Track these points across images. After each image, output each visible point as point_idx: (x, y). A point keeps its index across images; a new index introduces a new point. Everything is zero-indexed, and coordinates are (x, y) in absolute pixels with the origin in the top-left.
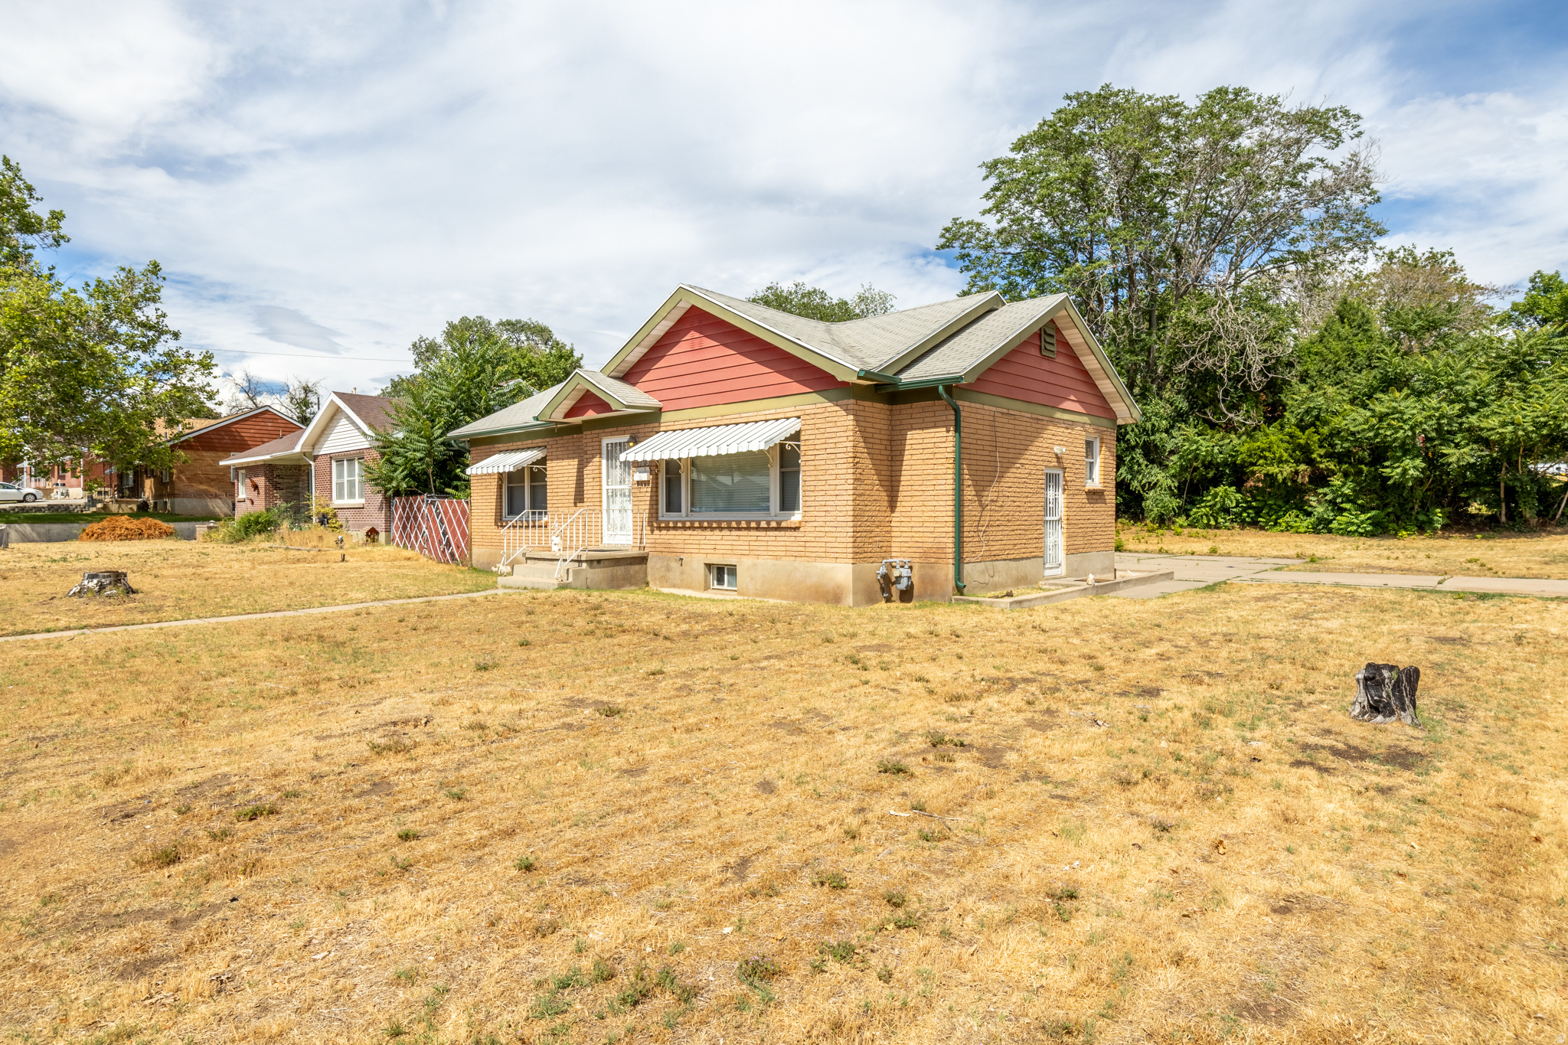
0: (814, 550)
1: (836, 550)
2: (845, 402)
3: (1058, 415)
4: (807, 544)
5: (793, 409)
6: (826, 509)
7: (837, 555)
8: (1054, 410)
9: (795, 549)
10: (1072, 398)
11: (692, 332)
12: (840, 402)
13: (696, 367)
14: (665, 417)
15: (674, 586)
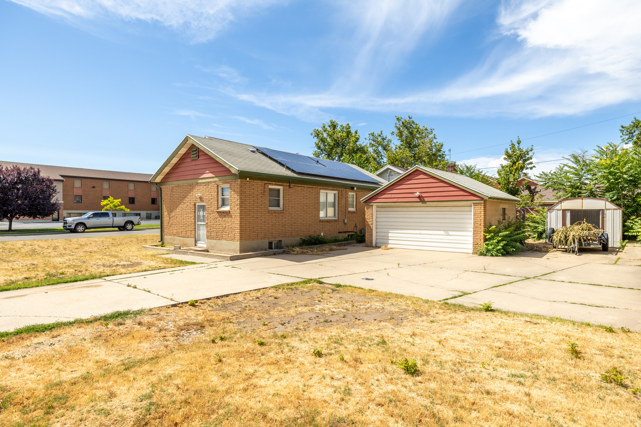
3: (200, 181)
8: (197, 180)
10: (207, 172)
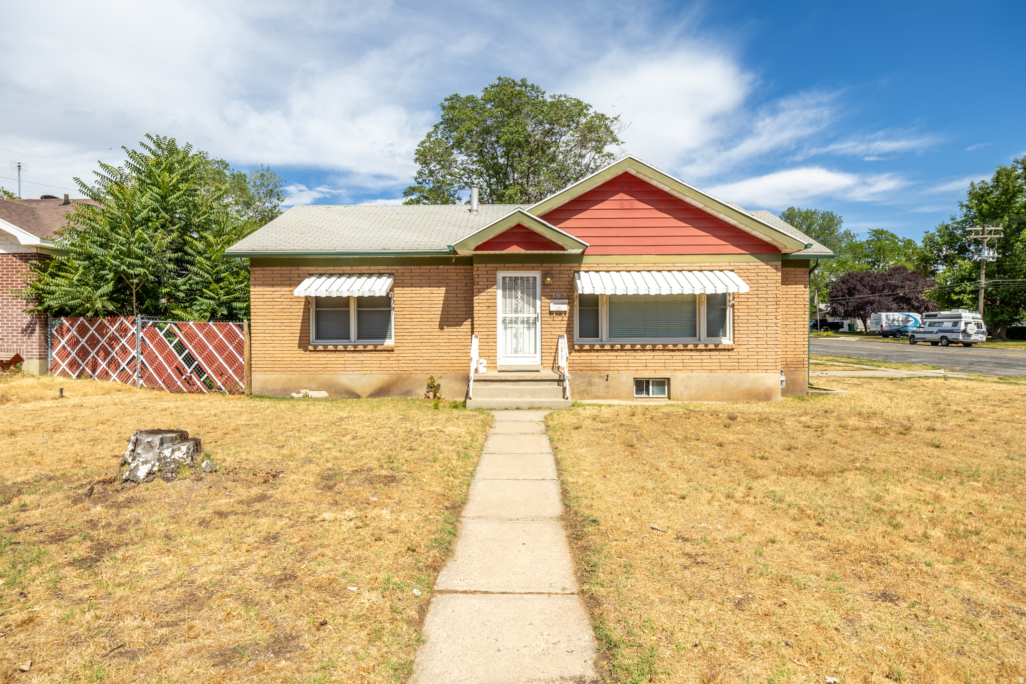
0: (745, 364)
1: (767, 364)
2: (775, 263)
4: (740, 361)
5: (728, 264)
6: (757, 336)
7: (767, 368)
9: (729, 364)
11: (621, 194)
12: (770, 263)
13: (625, 223)
14: (586, 259)
15: (598, 398)
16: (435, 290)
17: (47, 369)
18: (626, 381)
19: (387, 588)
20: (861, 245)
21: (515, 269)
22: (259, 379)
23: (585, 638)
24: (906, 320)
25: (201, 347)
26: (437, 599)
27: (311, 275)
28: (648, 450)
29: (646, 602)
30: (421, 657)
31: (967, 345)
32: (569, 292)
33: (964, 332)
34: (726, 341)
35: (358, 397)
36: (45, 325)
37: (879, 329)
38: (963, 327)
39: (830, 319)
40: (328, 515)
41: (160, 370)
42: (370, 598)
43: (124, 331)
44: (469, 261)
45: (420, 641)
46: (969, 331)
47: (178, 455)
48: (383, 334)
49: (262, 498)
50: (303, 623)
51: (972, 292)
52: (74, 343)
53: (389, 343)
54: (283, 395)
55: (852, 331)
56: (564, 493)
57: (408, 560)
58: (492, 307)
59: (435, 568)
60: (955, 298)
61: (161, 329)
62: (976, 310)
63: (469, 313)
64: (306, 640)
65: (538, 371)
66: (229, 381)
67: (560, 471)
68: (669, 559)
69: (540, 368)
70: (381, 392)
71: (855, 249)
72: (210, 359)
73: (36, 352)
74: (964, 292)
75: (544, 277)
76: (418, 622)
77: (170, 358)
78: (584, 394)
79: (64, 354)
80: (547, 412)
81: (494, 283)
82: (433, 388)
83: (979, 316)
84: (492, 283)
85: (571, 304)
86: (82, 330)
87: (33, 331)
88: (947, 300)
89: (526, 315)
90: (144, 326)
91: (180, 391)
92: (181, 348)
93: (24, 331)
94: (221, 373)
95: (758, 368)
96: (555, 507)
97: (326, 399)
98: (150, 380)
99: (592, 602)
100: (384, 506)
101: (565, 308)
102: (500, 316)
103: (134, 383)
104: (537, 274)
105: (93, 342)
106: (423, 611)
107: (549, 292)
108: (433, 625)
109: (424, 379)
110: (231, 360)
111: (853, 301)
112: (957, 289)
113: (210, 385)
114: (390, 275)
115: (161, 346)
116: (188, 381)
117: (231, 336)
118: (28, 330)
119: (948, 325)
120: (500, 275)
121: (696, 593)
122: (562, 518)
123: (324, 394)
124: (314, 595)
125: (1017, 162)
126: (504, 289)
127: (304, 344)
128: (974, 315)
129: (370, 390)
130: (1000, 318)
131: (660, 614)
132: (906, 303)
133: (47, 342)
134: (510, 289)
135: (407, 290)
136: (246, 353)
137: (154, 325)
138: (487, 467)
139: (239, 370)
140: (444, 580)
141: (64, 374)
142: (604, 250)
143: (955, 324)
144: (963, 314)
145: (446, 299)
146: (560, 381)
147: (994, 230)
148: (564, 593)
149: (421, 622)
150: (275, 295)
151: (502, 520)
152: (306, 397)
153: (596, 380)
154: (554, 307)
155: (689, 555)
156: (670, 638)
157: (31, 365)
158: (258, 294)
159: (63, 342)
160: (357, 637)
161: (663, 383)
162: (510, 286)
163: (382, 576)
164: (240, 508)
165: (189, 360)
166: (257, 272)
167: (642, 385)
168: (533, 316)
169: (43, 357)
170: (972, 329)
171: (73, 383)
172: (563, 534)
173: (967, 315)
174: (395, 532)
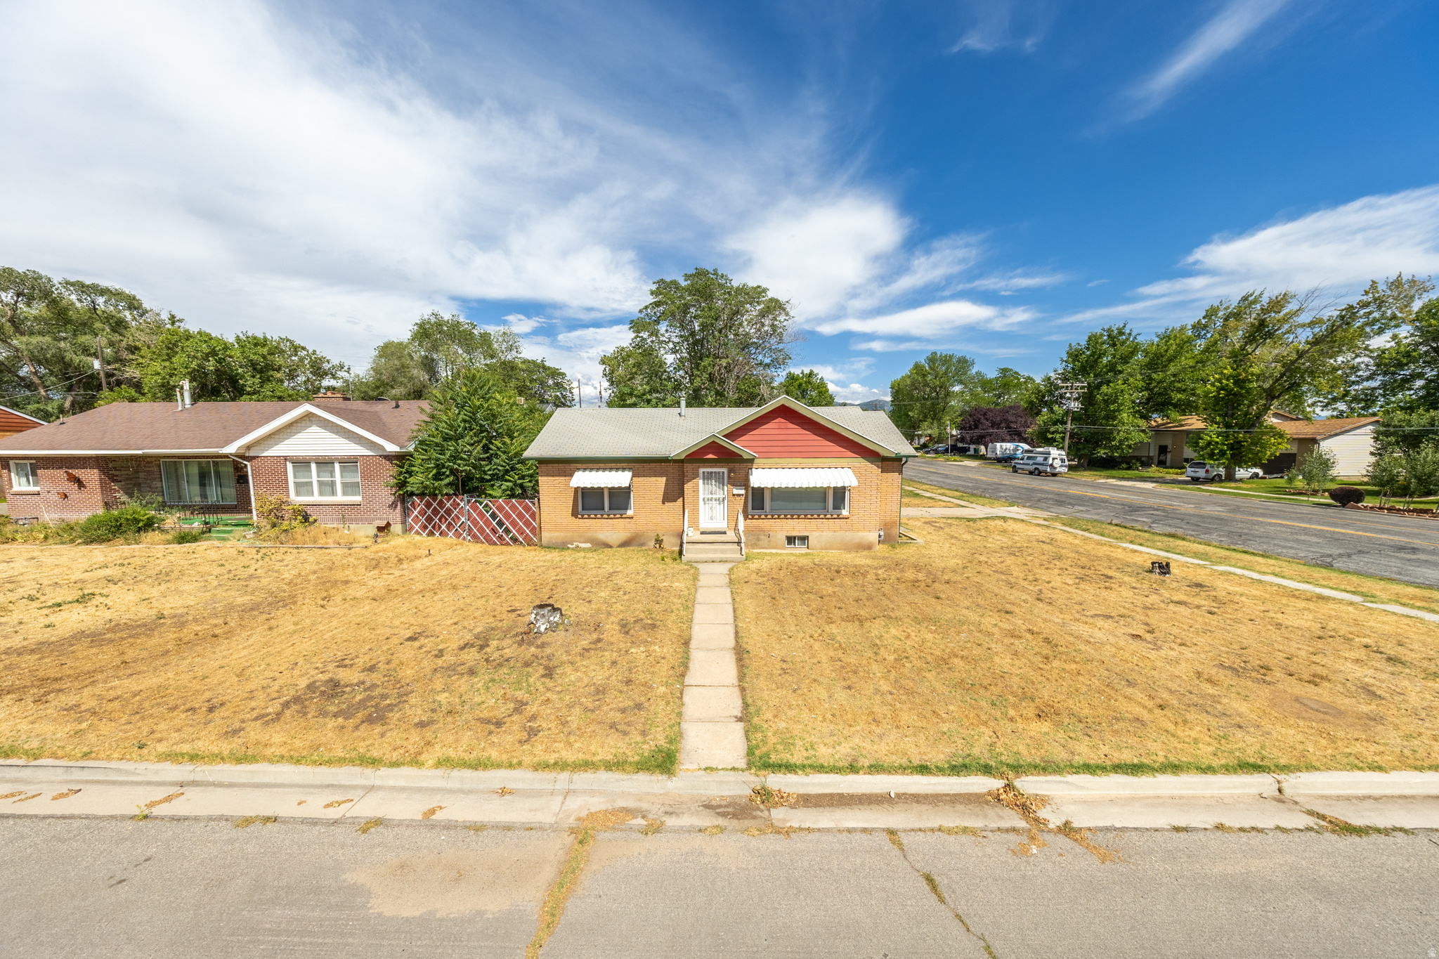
0: (856, 527)
2: (877, 463)
4: (853, 524)
5: (847, 464)
6: (864, 509)
7: (870, 527)
9: (846, 526)
12: (874, 463)
13: (782, 437)
14: (756, 460)
15: (763, 548)
16: (659, 479)
17: (407, 530)
18: (781, 537)
19: (667, 685)
20: (990, 381)
21: (711, 467)
22: (546, 536)
23: (739, 703)
24: (1016, 449)
25: (507, 516)
26: (686, 688)
27: (579, 469)
28: (782, 601)
29: (762, 690)
30: (684, 710)
31: (1054, 475)
32: (745, 483)
33: (1051, 465)
34: (845, 512)
35: (611, 547)
36: (403, 502)
37: (994, 456)
38: (1050, 462)
39: (960, 445)
40: (633, 650)
41: (481, 531)
42: (662, 689)
43: (456, 505)
44: (682, 461)
45: (683, 705)
46: (1055, 465)
47: (556, 619)
48: (626, 507)
49: (599, 640)
50: (642, 699)
51: (1062, 432)
52: (422, 513)
53: (630, 513)
54: (562, 546)
55: (976, 456)
56: (737, 633)
57: (671, 672)
58: (696, 491)
59: (683, 675)
60: (1050, 436)
61: (481, 503)
62: (1062, 448)
63: (682, 494)
64: (646, 705)
65: (725, 533)
66: (527, 538)
67: (735, 618)
68: (775, 671)
69: (726, 530)
70: (625, 544)
71: (986, 385)
72: (514, 524)
73: (399, 519)
74: (1056, 432)
75: (729, 472)
76: (681, 698)
77: (487, 523)
78: (754, 546)
79: (416, 520)
80: (729, 565)
81: (697, 476)
82: (659, 541)
83: (1064, 453)
84: (696, 476)
85: (746, 489)
86: (428, 505)
87: (397, 505)
88: (1044, 438)
89: (717, 496)
90: (469, 502)
91: (495, 544)
92: (494, 516)
93: (390, 506)
94: (521, 532)
95: (864, 529)
96: (731, 642)
97: (589, 549)
98: (475, 537)
99: (743, 689)
100: (654, 644)
101: (743, 492)
102: (701, 496)
103: (464, 539)
104: (725, 470)
105: (435, 512)
106: (681, 694)
107: (733, 482)
108: (686, 699)
109: (653, 535)
110: (527, 524)
111: (977, 432)
112: (1052, 429)
113: (515, 540)
114: (630, 469)
115: (481, 515)
116: (500, 538)
117: (527, 509)
118: (393, 506)
119: (1040, 459)
120: (701, 470)
121: (781, 686)
122: (734, 649)
123: (589, 545)
124: (642, 688)
125: (1103, 330)
126: (704, 479)
127: (575, 514)
128: (1060, 452)
129: (618, 543)
130: (1082, 452)
131: (765, 694)
132: (1017, 436)
133: (406, 513)
134: (708, 479)
135: (641, 479)
136: (537, 519)
137: (476, 501)
138: (698, 617)
139: (533, 530)
140: (688, 680)
141: (418, 533)
142: (767, 455)
143: (1046, 459)
144: (1052, 452)
145: (666, 484)
146: (739, 543)
147: (1081, 385)
148: (733, 686)
149: (682, 698)
150: (556, 482)
151: (709, 650)
152: (577, 547)
153: (762, 537)
154: (736, 491)
155: (783, 669)
156: (767, 703)
157: (397, 528)
158: (543, 481)
159: (416, 513)
160: (662, 704)
161: (804, 539)
162: (708, 477)
163: (664, 680)
164: (593, 646)
165: (500, 524)
166: (544, 467)
167: (791, 540)
168: (722, 496)
169: (404, 522)
170: (1057, 463)
171: (423, 539)
172: (734, 657)
173: (1054, 452)
174: (663, 658)
